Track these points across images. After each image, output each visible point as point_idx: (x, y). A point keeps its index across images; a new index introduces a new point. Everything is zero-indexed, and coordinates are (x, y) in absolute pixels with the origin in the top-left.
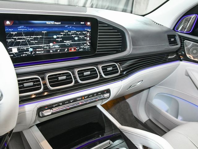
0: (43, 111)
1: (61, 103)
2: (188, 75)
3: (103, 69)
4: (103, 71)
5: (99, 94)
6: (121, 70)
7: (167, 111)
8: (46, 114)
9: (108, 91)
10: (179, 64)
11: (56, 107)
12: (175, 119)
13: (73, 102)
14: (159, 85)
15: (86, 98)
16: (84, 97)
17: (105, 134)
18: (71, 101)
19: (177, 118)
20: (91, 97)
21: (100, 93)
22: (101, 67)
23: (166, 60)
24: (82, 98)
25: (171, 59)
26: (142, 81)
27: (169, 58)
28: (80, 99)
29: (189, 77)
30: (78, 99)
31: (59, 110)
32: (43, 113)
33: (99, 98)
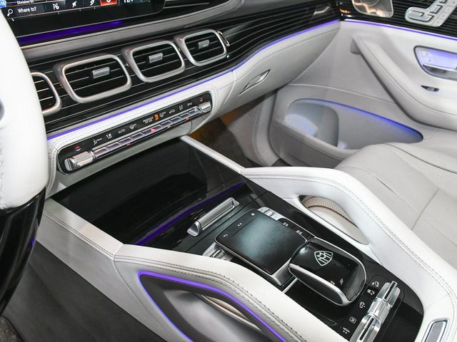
0: (71, 157)
1: (110, 135)
2: (357, 51)
3: (188, 46)
4: (190, 51)
5: (188, 105)
6: (228, 45)
7: (315, 136)
8: (81, 164)
9: (206, 97)
10: (339, 28)
11: (99, 143)
12: (333, 148)
13: (135, 129)
14: (296, 82)
15: (162, 116)
16: (159, 116)
17: (207, 194)
19: (336, 145)
20: (173, 114)
21: (191, 104)
22: (183, 40)
23: (308, 21)
24: (155, 118)
25: (319, 17)
26: (269, 71)
27: (316, 15)
28: (150, 119)
29: (359, 56)
30: (146, 121)
31: (109, 151)
32: (73, 161)
33: (191, 113)
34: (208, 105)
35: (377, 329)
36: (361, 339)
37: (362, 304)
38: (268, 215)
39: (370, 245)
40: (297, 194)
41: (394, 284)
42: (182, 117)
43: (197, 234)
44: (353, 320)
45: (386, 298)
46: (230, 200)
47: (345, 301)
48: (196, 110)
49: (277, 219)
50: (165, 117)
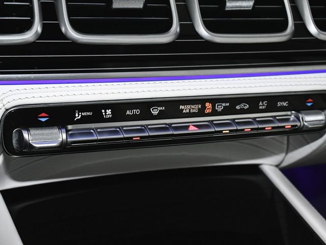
1: (109, 112)
4: (311, 10)
5: (279, 104)
11: (84, 120)
13: (159, 116)
15: (219, 108)
16: (213, 107)
18: (155, 112)
20: (242, 111)
21: (285, 104)
24: (204, 107)
28: (195, 108)
30: (185, 109)
31: (95, 138)
32: (26, 135)
48: (292, 117)
50: (225, 112)
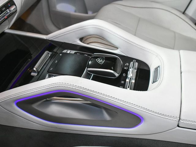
12: (86, 15)
21: (4, 9)
33: (7, 14)
34: (14, 7)
35: (133, 81)
36: (128, 88)
37: (124, 75)
38: (68, 52)
39: (119, 49)
40: (78, 38)
41: (134, 61)
42: (3, 17)
43: (37, 74)
44: (123, 82)
45: (133, 68)
46: (46, 52)
47: (117, 75)
48: (9, 11)
49: (73, 53)
